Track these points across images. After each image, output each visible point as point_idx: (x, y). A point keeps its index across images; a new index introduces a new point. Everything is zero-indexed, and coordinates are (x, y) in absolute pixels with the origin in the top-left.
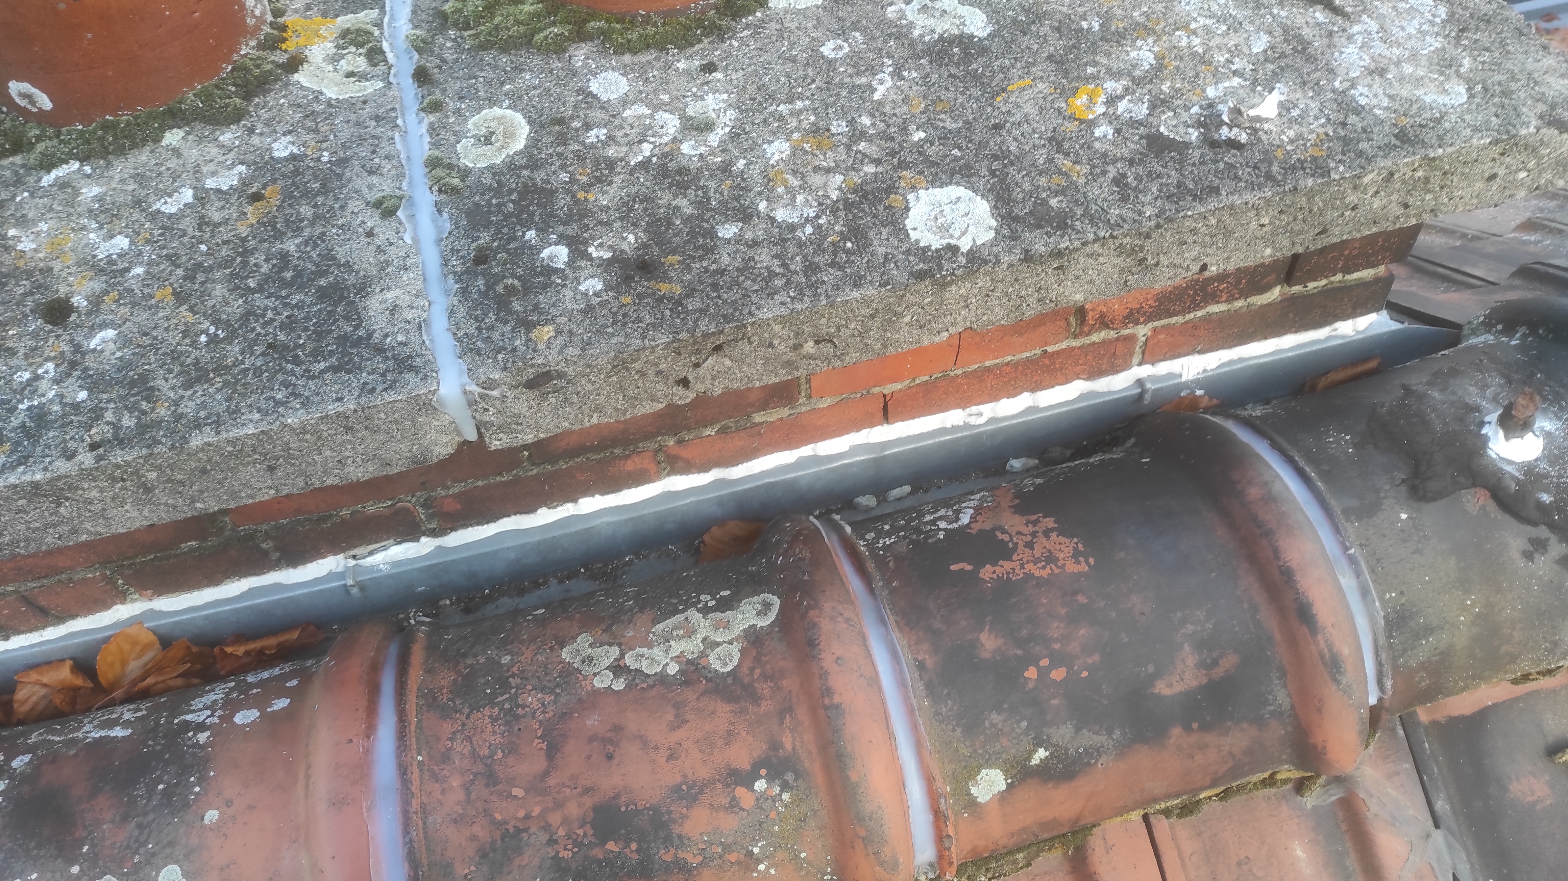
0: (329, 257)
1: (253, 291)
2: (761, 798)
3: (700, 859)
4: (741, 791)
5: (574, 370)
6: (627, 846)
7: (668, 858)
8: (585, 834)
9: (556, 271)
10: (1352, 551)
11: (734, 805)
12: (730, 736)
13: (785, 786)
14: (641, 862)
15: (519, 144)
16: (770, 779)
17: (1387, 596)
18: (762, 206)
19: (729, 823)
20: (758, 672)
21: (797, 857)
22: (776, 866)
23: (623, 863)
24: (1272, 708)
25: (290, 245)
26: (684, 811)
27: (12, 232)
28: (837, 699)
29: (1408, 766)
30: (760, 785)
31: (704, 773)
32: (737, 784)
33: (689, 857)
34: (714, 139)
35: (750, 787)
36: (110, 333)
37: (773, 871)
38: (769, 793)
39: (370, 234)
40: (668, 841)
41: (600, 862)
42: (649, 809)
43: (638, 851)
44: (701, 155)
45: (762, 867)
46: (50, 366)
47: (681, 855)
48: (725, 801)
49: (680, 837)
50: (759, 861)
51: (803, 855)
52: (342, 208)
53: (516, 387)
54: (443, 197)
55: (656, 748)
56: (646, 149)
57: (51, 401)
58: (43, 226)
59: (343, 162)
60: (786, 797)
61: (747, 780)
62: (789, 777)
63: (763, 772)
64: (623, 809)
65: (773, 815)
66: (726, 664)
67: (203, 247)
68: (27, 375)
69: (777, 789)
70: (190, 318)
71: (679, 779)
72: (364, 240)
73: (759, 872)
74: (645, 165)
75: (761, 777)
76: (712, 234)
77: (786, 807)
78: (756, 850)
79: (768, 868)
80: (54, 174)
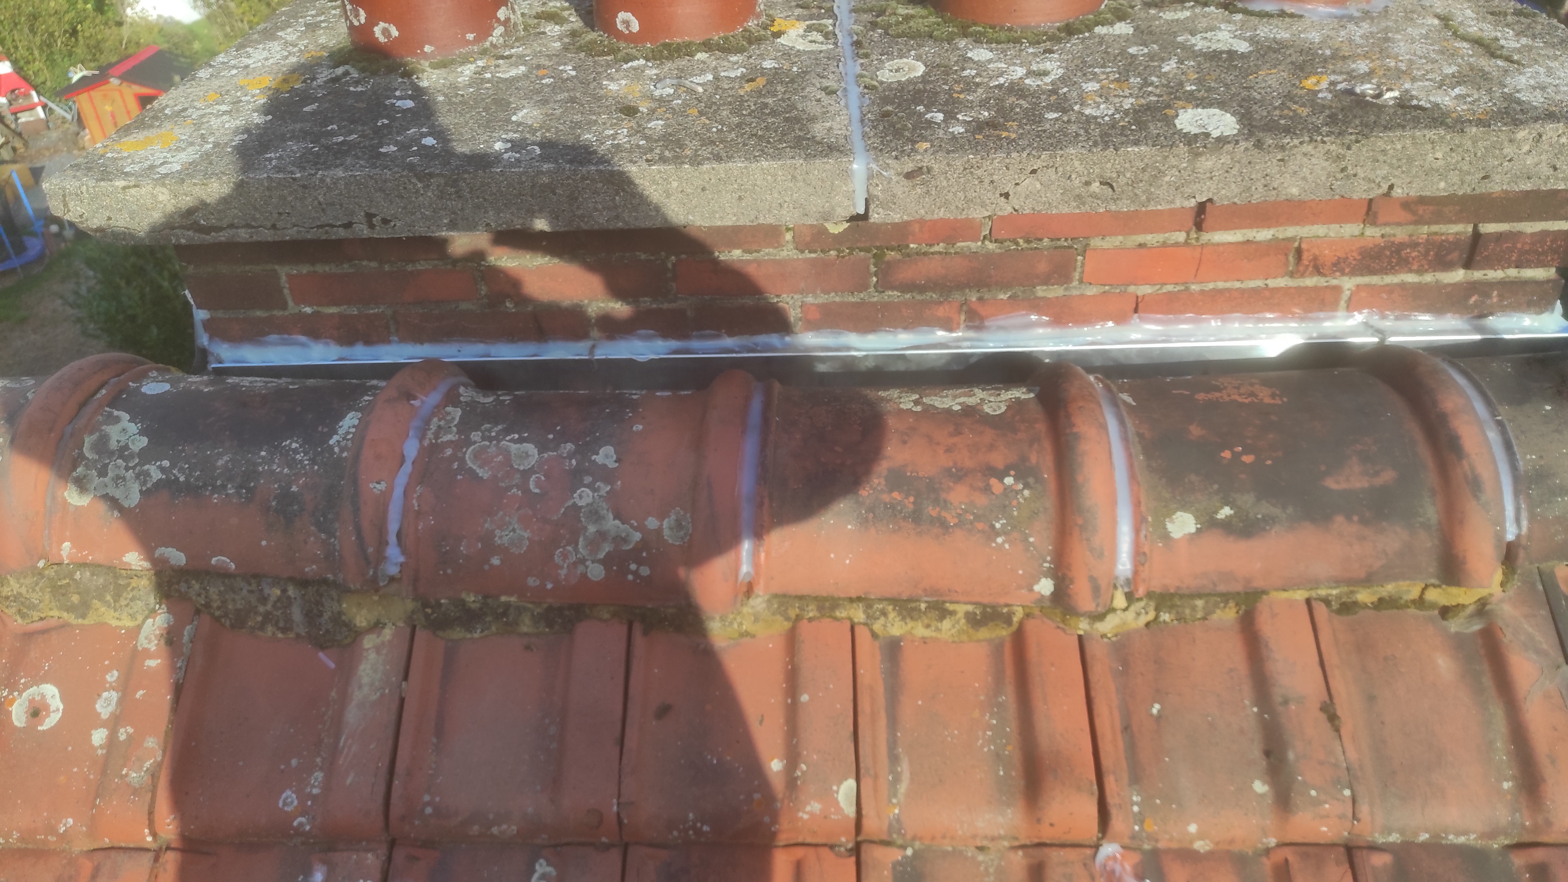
0: (793, 107)
1: (745, 115)
2: (1007, 489)
3: (956, 521)
4: (993, 481)
5: (939, 168)
6: (907, 497)
7: (934, 513)
8: (879, 484)
9: (936, 123)
10: (1499, 418)
11: (987, 489)
12: (991, 447)
13: (1026, 486)
14: (914, 512)
15: (920, 74)
16: (1017, 478)
17: (1528, 457)
18: (1077, 108)
19: (981, 500)
20: (1017, 418)
21: (1026, 540)
22: (1010, 542)
23: (902, 509)
24: (1421, 520)
25: (770, 101)
26: (951, 484)
27: (605, 83)
28: (1075, 430)
29: (1545, 612)
30: (1009, 481)
31: (969, 463)
32: (992, 476)
33: (949, 517)
34: (1048, 80)
35: (1001, 480)
36: (661, 122)
37: (1007, 546)
38: (1015, 487)
39: (819, 100)
40: (936, 502)
41: (886, 504)
42: (926, 478)
43: (914, 503)
44: (1038, 86)
45: (1000, 540)
46: (625, 130)
47: (944, 514)
48: (981, 485)
49: (945, 501)
50: (998, 534)
51: (1031, 540)
52: (803, 89)
53: (899, 174)
54: (866, 91)
55: (938, 444)
56: (1002, 80)
57: (625, 143)
58: (623, 82)
59: (805, 73)
60: (1026, 493)
61: (1001, 475)
62: (1031, 480)
63: (1012, 473)
64: (909, 474)
65: (1014, 503)
66: (995, 410)
67: (718, 97)
68: (612, 132)
69: (1021, 486)
70: (707, 122)
71: (951, 464)
72: (814, 103)
73: (996, 543)
74: (1000, 86)
75: (1010, 476)
76: (1041, 116)
77: (1025, 499)
78: (998, 526)
79: (1004, 542)
80: (630, 64)
